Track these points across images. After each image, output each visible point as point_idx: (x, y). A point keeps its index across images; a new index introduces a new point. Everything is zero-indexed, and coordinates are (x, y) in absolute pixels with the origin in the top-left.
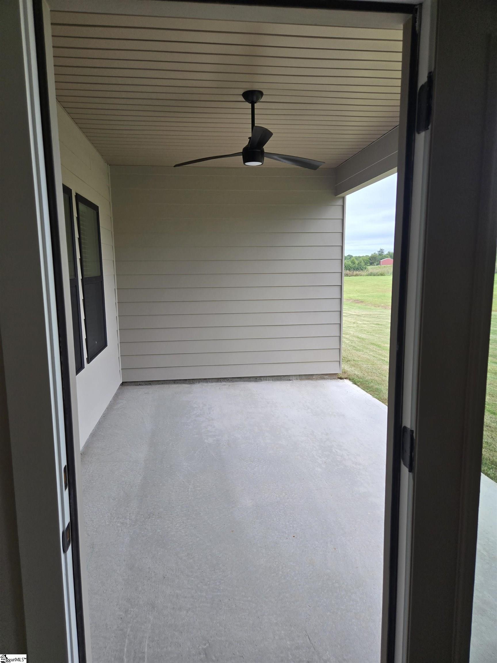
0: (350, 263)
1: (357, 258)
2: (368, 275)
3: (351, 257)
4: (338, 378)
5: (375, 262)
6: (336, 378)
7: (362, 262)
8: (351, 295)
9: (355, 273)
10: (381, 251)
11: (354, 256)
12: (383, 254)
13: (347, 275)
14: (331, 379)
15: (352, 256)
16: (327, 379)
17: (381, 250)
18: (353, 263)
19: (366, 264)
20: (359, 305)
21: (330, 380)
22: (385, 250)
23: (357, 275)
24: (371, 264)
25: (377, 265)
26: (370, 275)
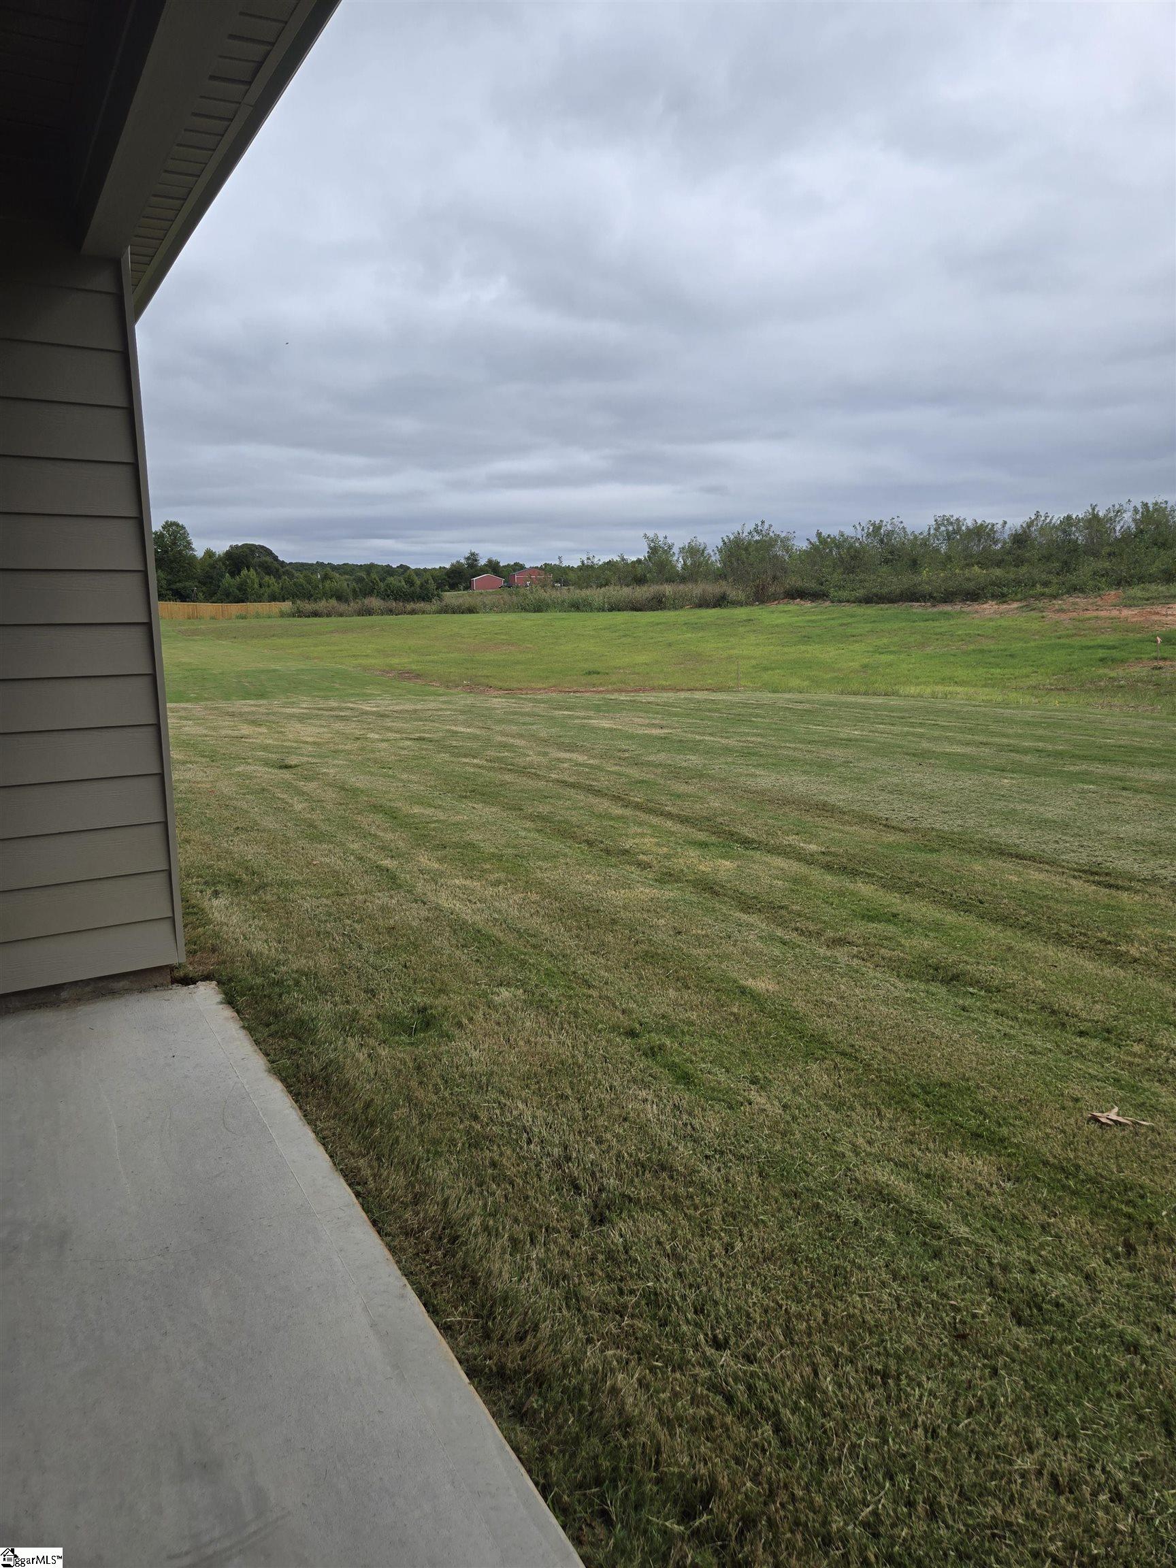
0: (403, 583)
1: (418, 572)
2: (440, 612)
3: (405, 571)
4: (173, 983)
5: (460, 583)
6: (162, 985)
7: (431, 581)
8: (395, 661)
9: (410, 606)
10: (473, 558)
11: (413, 567)
12: (476, 566)
13: (391, 611)
14: (141, 991)
15: (409, 568)
16: (128, 991)
17: (473, 554)
18: (410, 582)
19: (440, 587)
20: (410, 685)
21: (136, 996)
22: (481, 555)
23: (413, 612)
24: (453, 587)
25: (466, 588)
26: (446, 612)
